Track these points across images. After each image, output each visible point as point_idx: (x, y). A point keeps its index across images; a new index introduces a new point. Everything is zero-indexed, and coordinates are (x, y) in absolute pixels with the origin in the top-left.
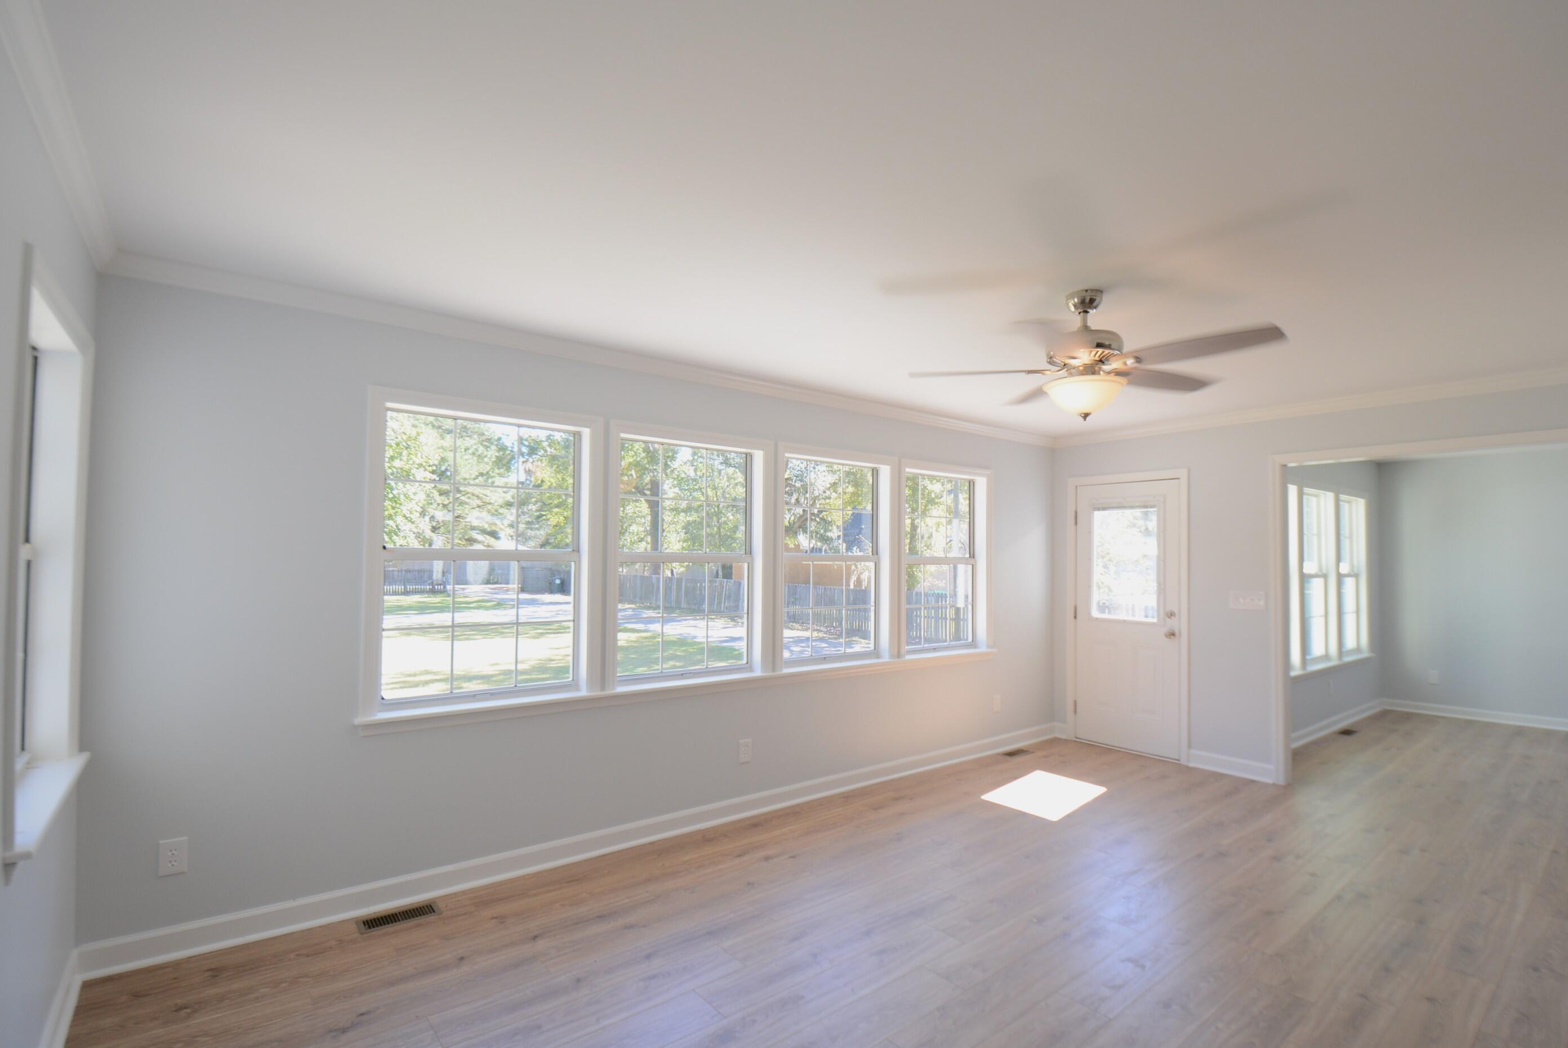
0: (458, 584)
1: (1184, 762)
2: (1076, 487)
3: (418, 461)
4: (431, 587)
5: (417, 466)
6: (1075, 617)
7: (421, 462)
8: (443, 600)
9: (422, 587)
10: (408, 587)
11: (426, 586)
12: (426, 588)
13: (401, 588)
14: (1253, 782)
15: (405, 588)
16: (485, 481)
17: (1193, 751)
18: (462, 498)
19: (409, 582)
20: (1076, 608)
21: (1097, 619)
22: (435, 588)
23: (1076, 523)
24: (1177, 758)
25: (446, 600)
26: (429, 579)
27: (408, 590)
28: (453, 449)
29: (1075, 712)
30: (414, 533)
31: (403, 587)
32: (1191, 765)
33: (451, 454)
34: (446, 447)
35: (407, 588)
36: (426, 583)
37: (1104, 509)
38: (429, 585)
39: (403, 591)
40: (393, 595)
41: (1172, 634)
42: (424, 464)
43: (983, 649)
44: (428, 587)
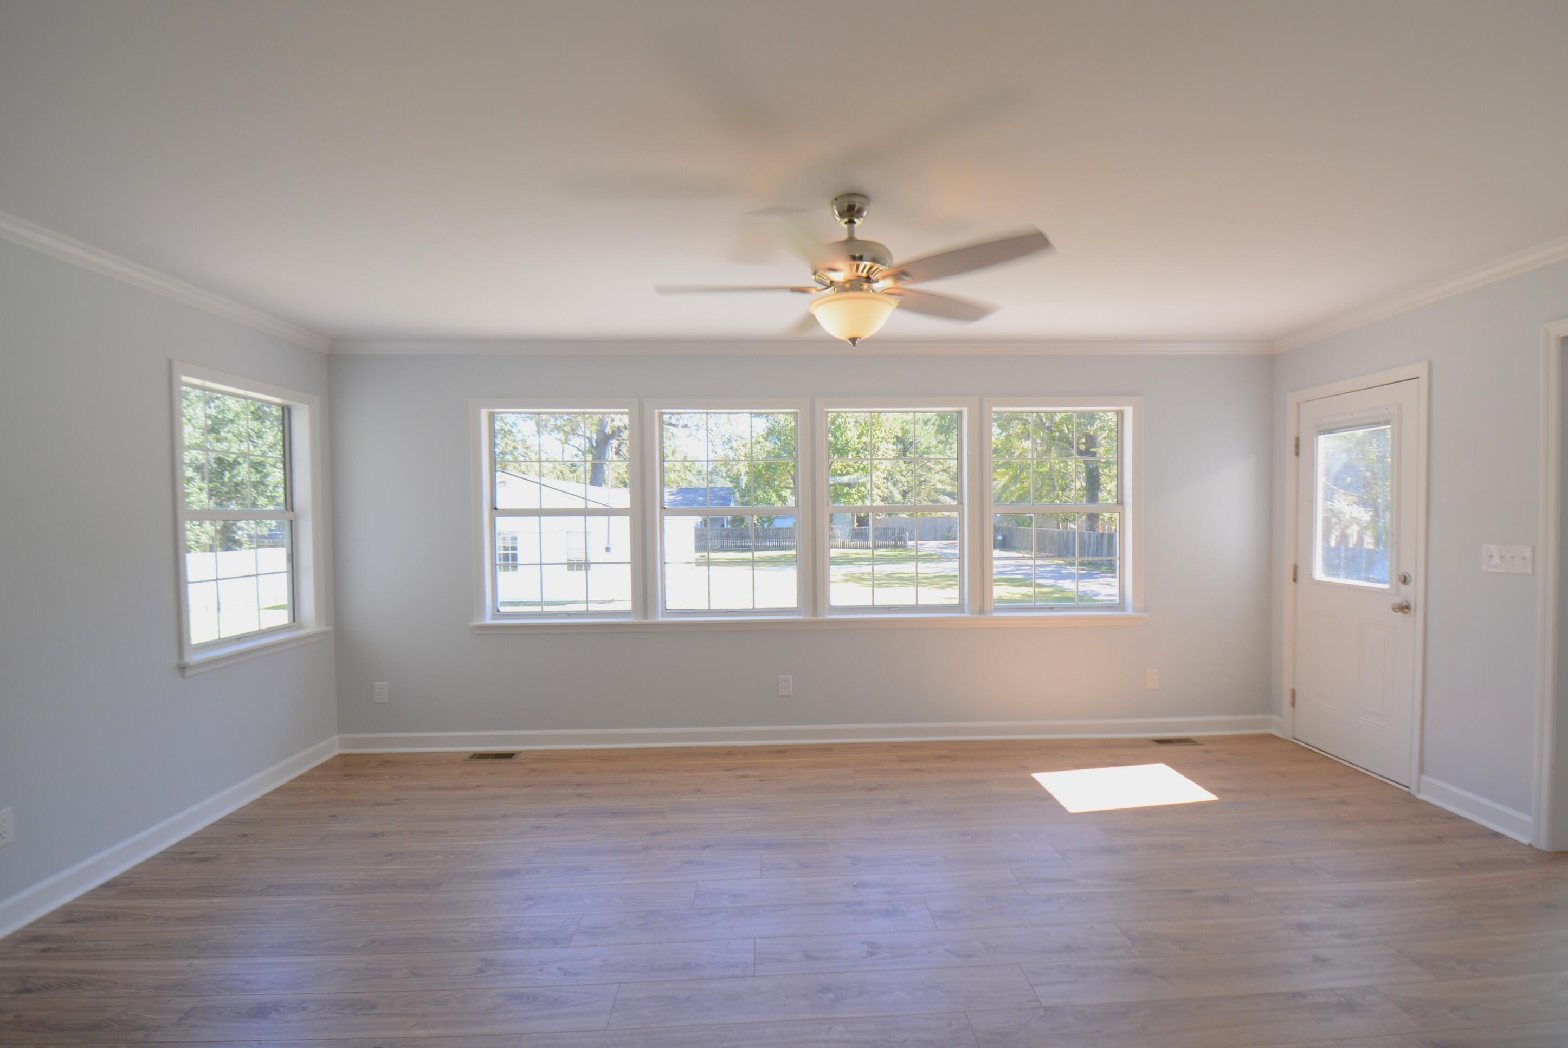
0: (919, 540)
1: (1413, 791)
2: (1299, 404)
3: (881, 435)
5: (880, 440)
6: (1295, 580)
7: (883, 436)
8: (899, 554)
14: (1497, 835)
16: (944, 448)
17: (1425, 778)
18: (928, 464)
20: (1296, 567)
21: (1319, 582)
23: (1297, 454)
24: (1407, 785)
25: (901, 554)
26: (893, 536)
28: (913, 421)
29: (1293, 704)
30: (880, 497)
32: (1421, 796)
33: (912, 427)
34: (908, 420)
36: (891, 540)
37: (1330, 431)
38: (893, 540)
41: (1404, 608)
42: (886, 437)
43: (1129, 613)
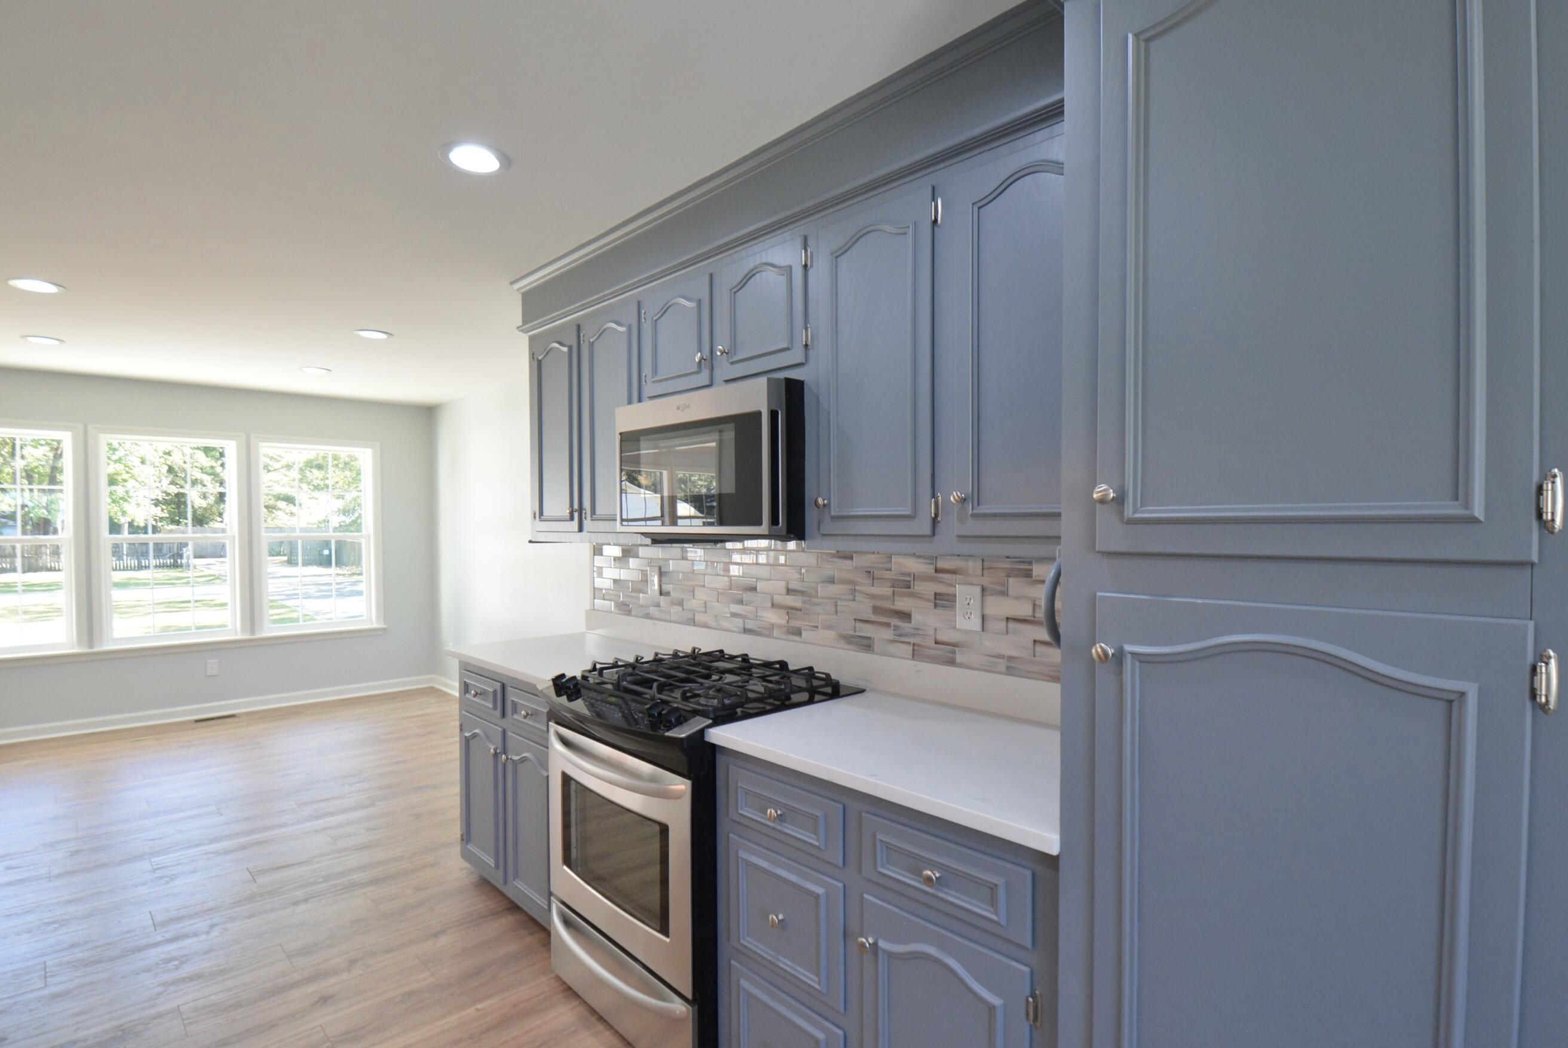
4: (172, 561)
9: (161, 561)
10: (143, 561)
11: (165, 559)
12: (167, 562)
13: (134, 563)
15: (139, 562)
19: (143, 556)
22: (177, 562)
27: (143, 565)
31: (136, 561)
35: (141, 563)
39: (136, 565)
40: (124, 570)
44: (168, 561)
